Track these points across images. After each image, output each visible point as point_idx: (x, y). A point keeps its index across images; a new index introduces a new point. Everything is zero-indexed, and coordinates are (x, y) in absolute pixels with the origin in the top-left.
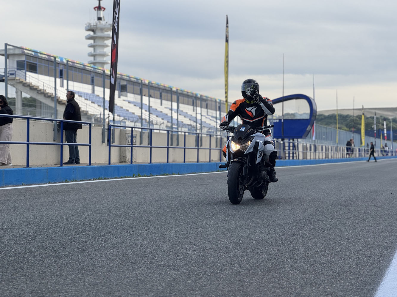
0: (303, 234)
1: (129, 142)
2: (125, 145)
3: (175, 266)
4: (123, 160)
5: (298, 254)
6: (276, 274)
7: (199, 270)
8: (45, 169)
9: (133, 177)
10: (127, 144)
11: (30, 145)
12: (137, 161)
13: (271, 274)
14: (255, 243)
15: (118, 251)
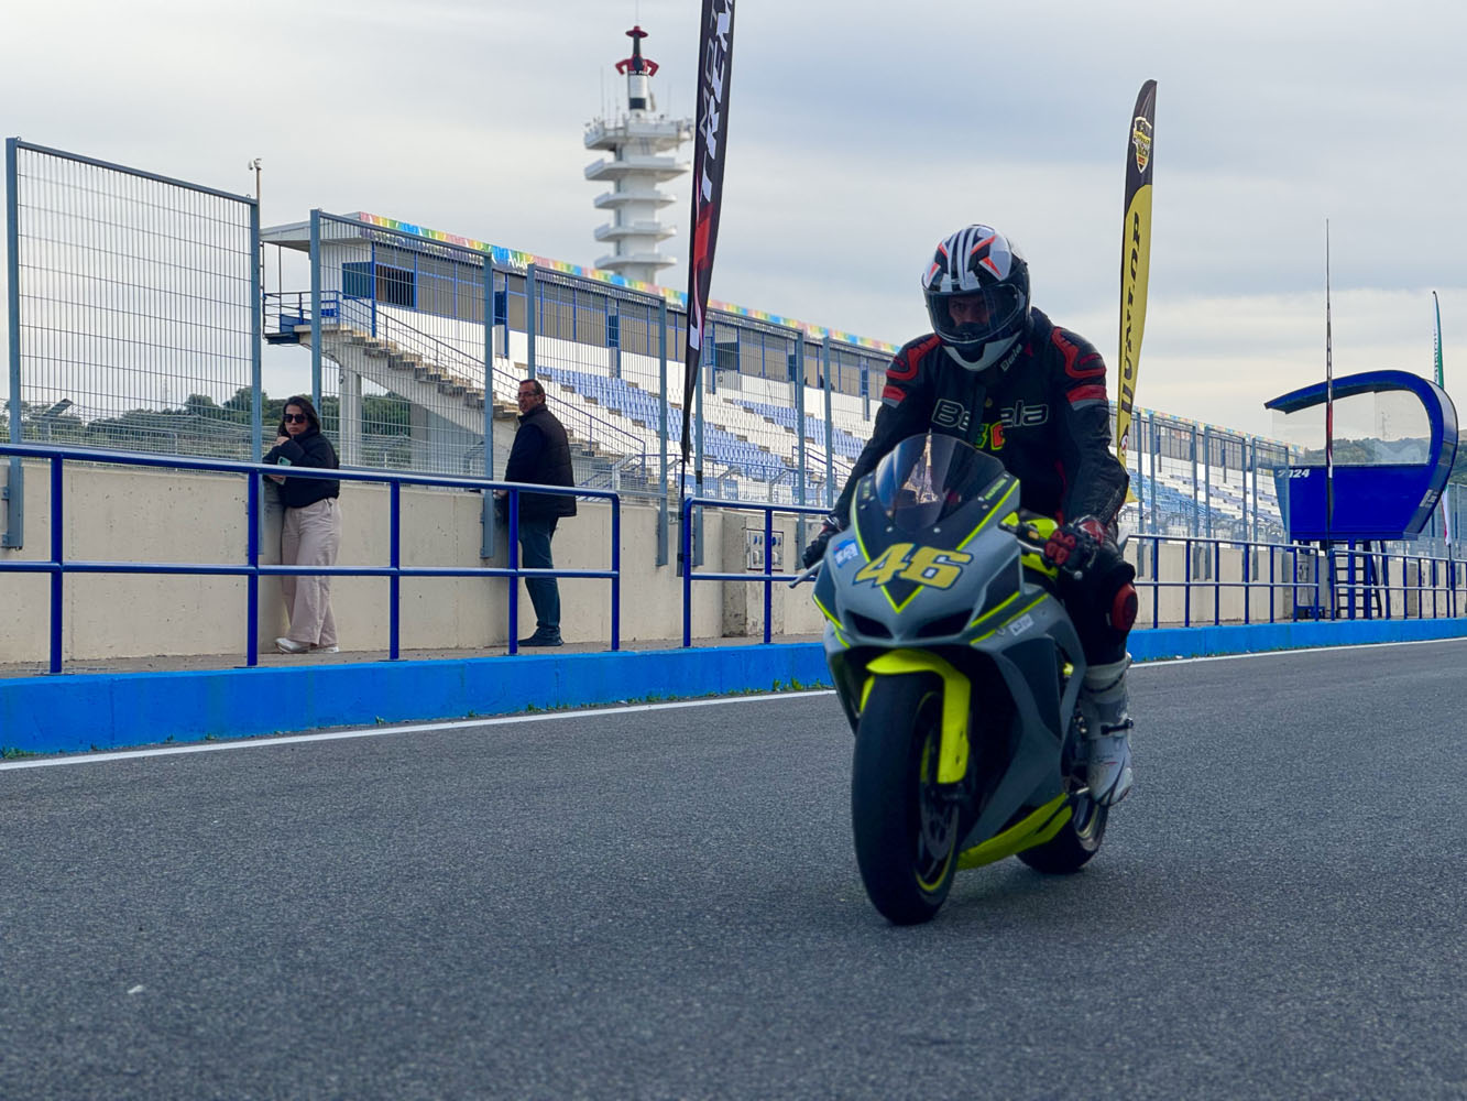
0: (1432, 919)
1: (755, 563)
2: (743, 572)
3: (960, 1042)
4: (734, 628)
5: (1423, 999)
6: (1347, 1080)
7: (1054, 1059)
8: (457, 666)
9: (774, 691)
10: (750, 569)
11: (401, 578)
12: (786, 633)
13: (1326, 1079)
14: (1254, 952)
15: (747, 981)
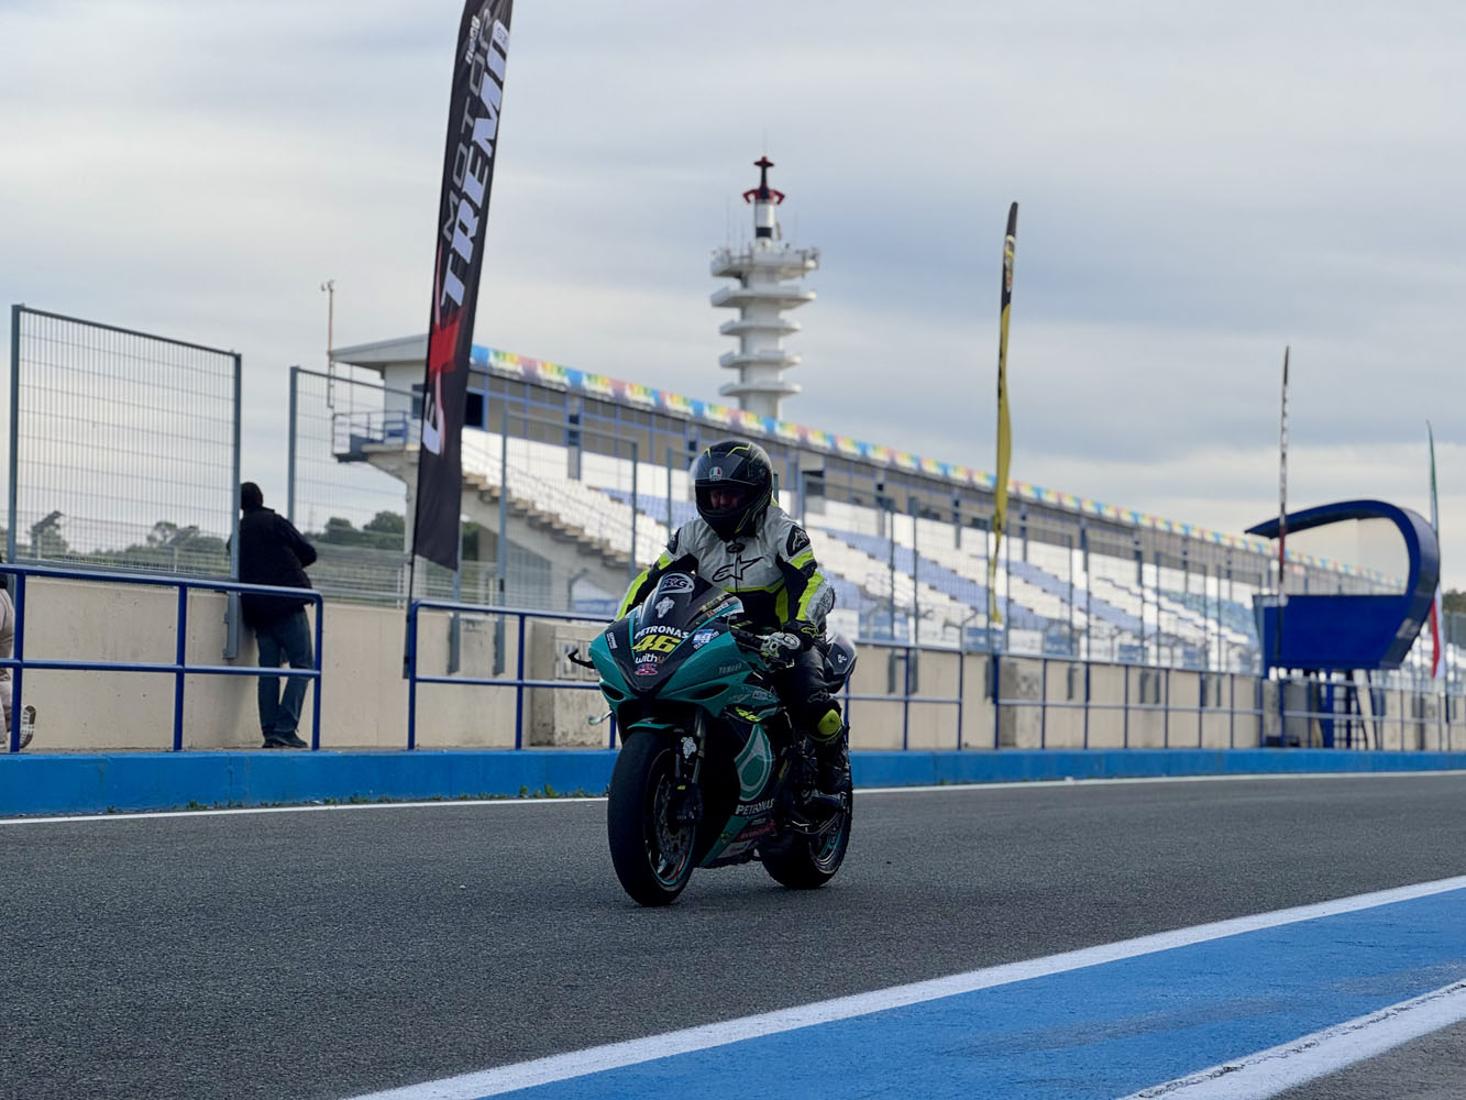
1: (566, 672)
2: (551, 679)
4: (541, 737)
8: (93, 761)
9: (521, 797)
10: (560, 679)
11: (25, 670)
